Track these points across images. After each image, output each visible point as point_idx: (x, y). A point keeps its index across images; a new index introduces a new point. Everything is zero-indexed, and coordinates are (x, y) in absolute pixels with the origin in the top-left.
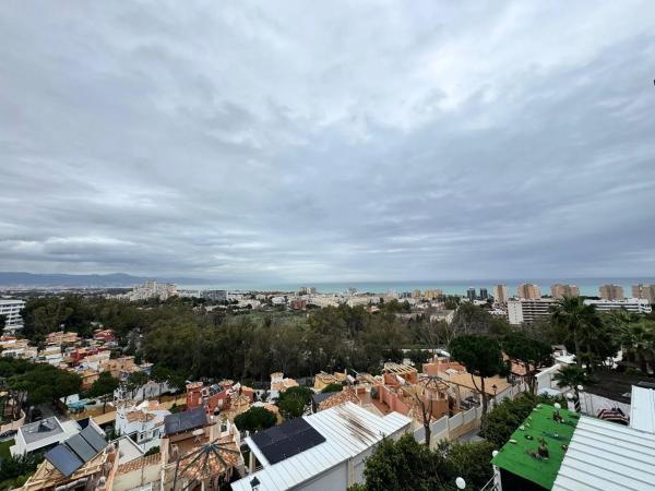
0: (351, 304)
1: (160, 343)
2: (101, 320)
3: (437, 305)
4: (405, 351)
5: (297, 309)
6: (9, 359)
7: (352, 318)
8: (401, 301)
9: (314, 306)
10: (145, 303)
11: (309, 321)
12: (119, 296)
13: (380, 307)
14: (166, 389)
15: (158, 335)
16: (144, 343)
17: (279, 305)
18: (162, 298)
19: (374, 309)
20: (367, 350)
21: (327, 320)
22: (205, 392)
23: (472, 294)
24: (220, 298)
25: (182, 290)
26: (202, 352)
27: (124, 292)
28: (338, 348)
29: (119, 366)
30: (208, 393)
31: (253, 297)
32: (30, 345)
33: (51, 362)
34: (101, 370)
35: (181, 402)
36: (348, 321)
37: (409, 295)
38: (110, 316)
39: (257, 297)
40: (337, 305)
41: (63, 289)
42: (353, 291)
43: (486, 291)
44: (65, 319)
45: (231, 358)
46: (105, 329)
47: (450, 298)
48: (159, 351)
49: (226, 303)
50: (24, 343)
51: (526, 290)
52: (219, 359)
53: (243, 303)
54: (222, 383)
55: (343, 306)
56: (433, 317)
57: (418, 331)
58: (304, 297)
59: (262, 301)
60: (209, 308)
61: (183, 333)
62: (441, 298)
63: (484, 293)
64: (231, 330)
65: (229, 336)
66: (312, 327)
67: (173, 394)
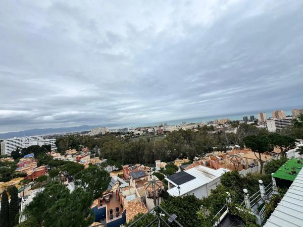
0: (184, 129)
1: (108, 151)
2: (83, 145)
3: (227, 126)
4: (214, 148)
5: (160, 134)
6: (57, 160)
7: (187, 135)
8: (209, 125)
9: (167, 131)
10: (97, 136)
11: (167, 138)
12: (86, 134)
13: (198, 129)
14: (114, 168)
15: (107, 148)
16: (101, 152)
17: (151, 132)
18: (103, 134)
19: (196, 130)
20: (196, 148)
21: (175, 137)
22: (130, 169)
23: (246, 119)
24: (126, 132)
25: (110, 129)
26: (125, 153)
27: (87, 132)
28: (183, 148)
29: (94, 161)
30: (131, 169)
31: (139, 130)
32: (61, 155)
33: (71, 161)
34: (88, 163)
35: (121, 173)
36: (185, 137)
37: (212, 122)
38: (86, 142)
39: (141, 130)
40: (178, 130)
41: (65, 133)
42: (184, 123)
43: (253, 117)
44: (70, 144)
45: (137, 156)
46: (85, 147)
47: (234, 122)
48: (108, 154)
49: (129, 133)
50: (59, 154)
51: (277, 114)
52: (132, 156)
53: (136, 133)
54: (136, 165)
55: (181, 131)
56: (227, 132)
57: (219, 138)
58: (162, 128)
59: (144, 131)
60: (122, 136)
61: (116, 147)
62: (229, 122)
63: (252, 118)
64: (136, 144)
65: (135, 146)
66: (168, 141)
67: (117, 170)
